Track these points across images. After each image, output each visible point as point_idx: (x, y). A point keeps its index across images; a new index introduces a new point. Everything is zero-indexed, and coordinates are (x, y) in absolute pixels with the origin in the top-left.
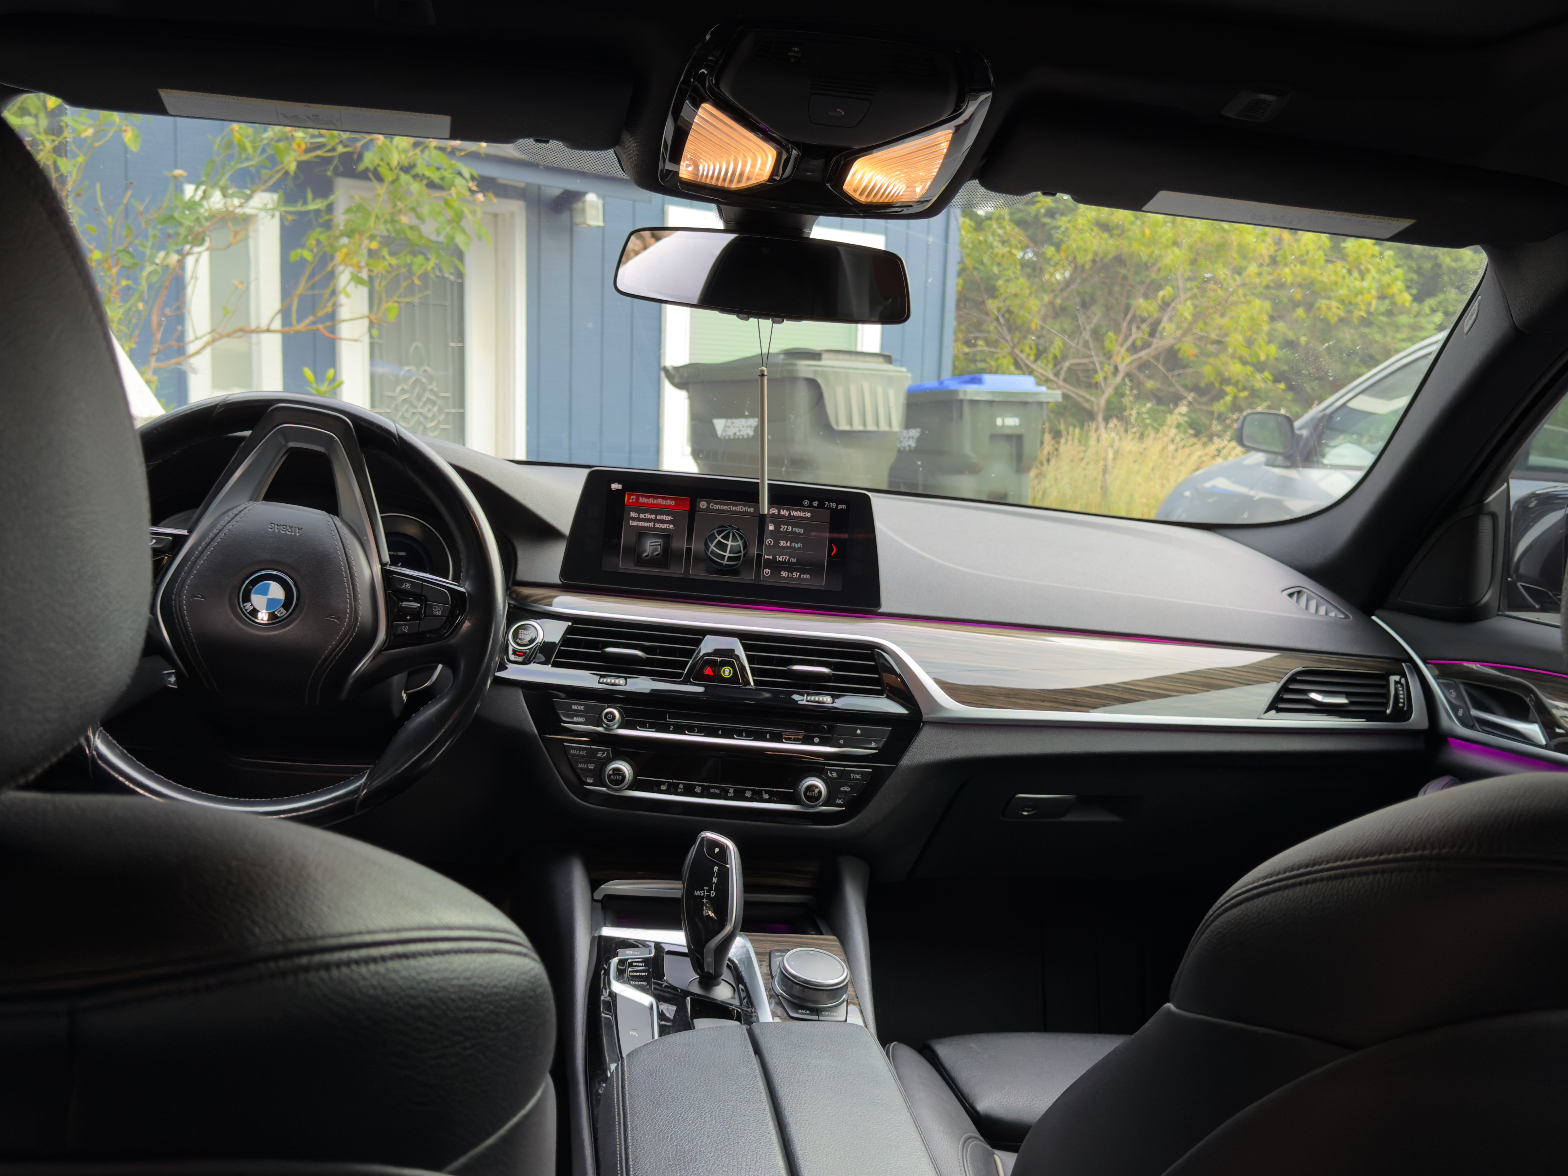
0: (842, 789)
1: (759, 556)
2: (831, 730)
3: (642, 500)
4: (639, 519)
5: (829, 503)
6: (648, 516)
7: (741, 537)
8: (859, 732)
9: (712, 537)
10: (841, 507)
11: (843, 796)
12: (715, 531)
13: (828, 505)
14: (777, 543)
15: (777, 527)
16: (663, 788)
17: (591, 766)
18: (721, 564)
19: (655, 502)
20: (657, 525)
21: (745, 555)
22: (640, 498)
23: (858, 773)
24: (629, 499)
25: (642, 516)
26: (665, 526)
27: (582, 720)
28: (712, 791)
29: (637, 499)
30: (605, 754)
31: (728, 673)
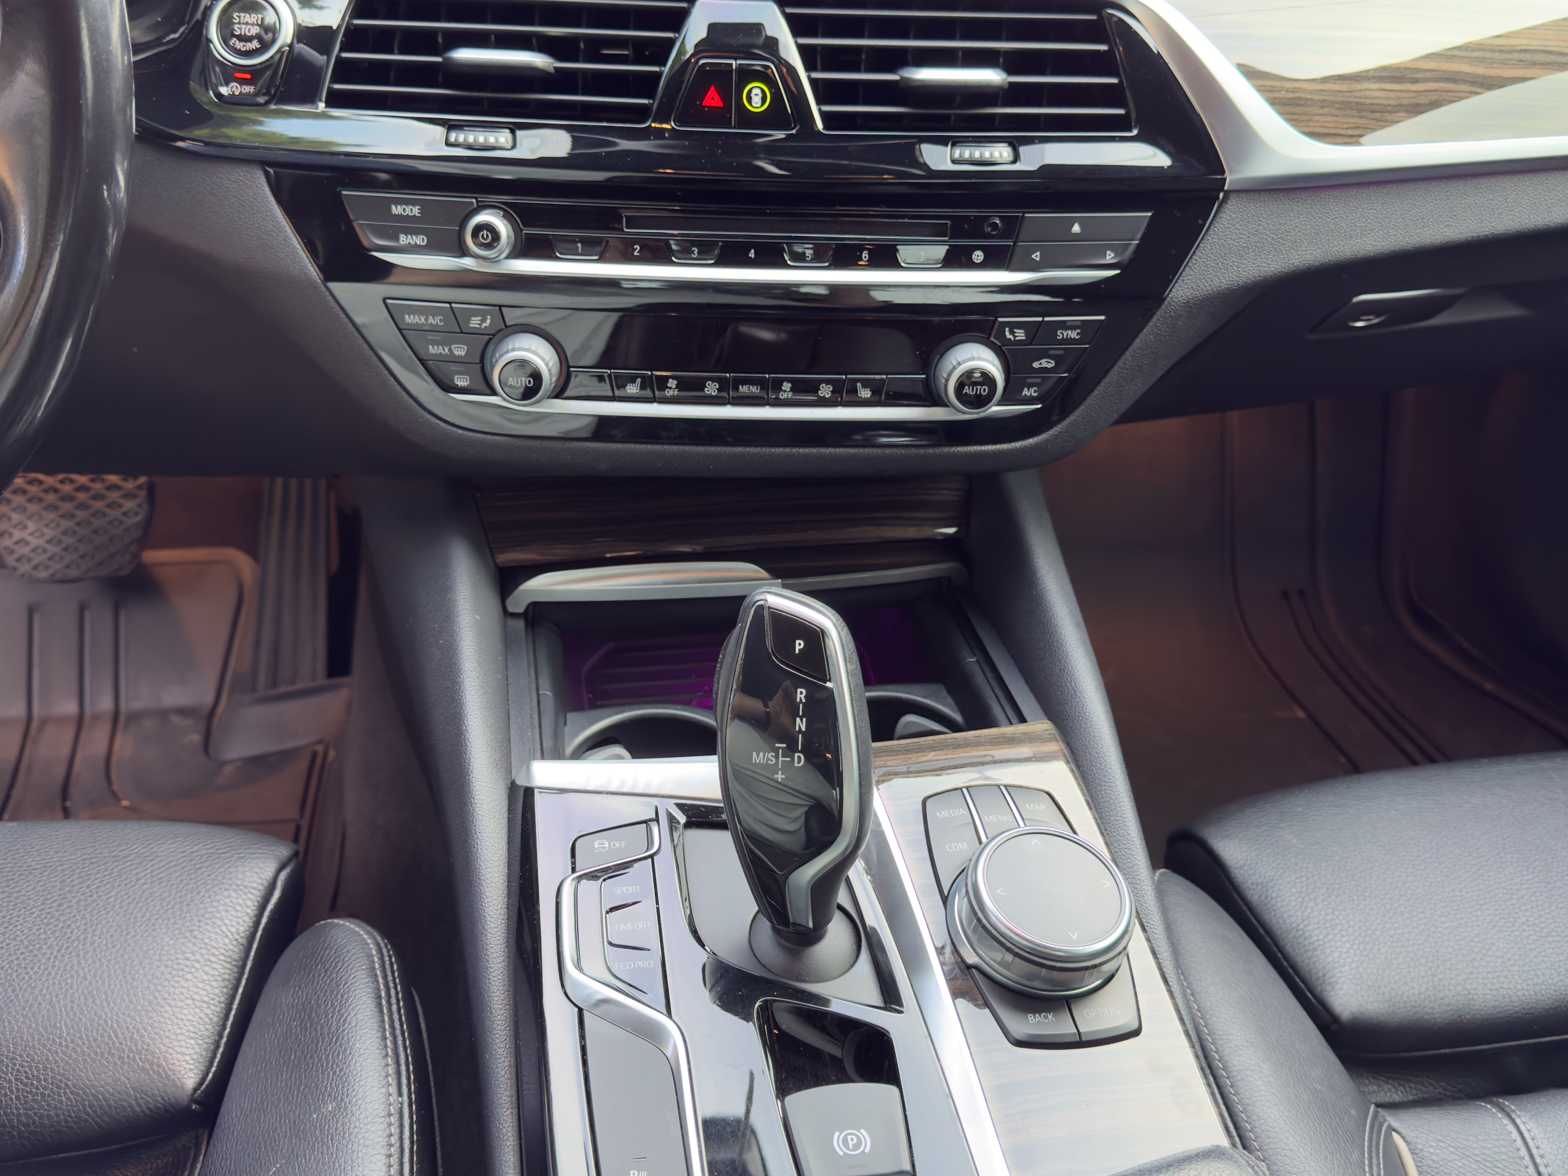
0: (1036, 365)
2: (1011, 228)
8: (1076, 228)
11: (1039, 380)
16: (632, 389)
17: (460, 351)
23: (1073, 328)
27: (420, 240)
28: (744, 389)
30: (489, 321)
31: (757, 100)
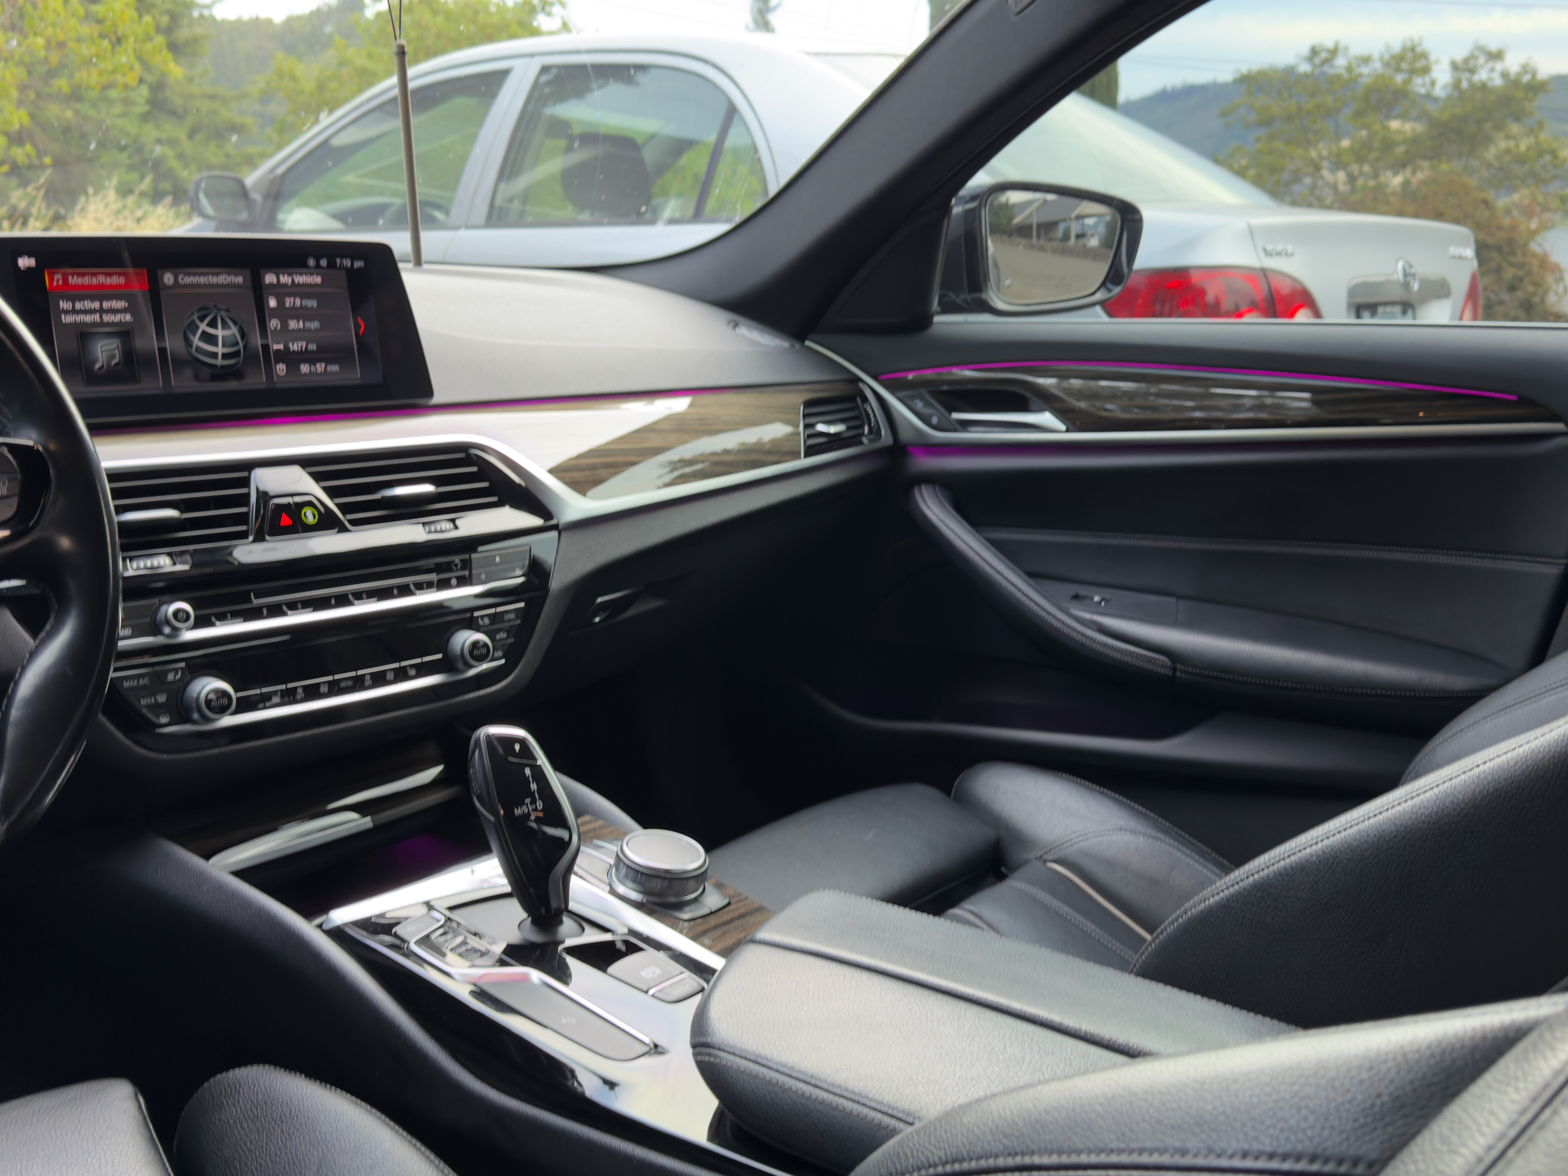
0: (498, 637)
1: (266, 347)
2: (466, 564)
3: (73, 280)
4: (74, 311)
6: (88, 305)
7: (235, 323)
8: (498, 559)
9: (193, 328)
10: (359, 264)
11: (500, 646)
12: (195, 317)
13: (340, 264)
14: (285, 325)
15: (281, 302)
16: (276, 700)
17: (162, 698)
18: (214, 366)
19: (94, 281)
20: (107, 318)
21: (245, 347)
22: (70, 278)
23: (511, 613)
24: (51, 280)
25: (79, 306)
26: (117, 318)
27: (127, 632)
28: (340, 684)
29: (65, 279)
30: (180, 673)
31: (310, 517)
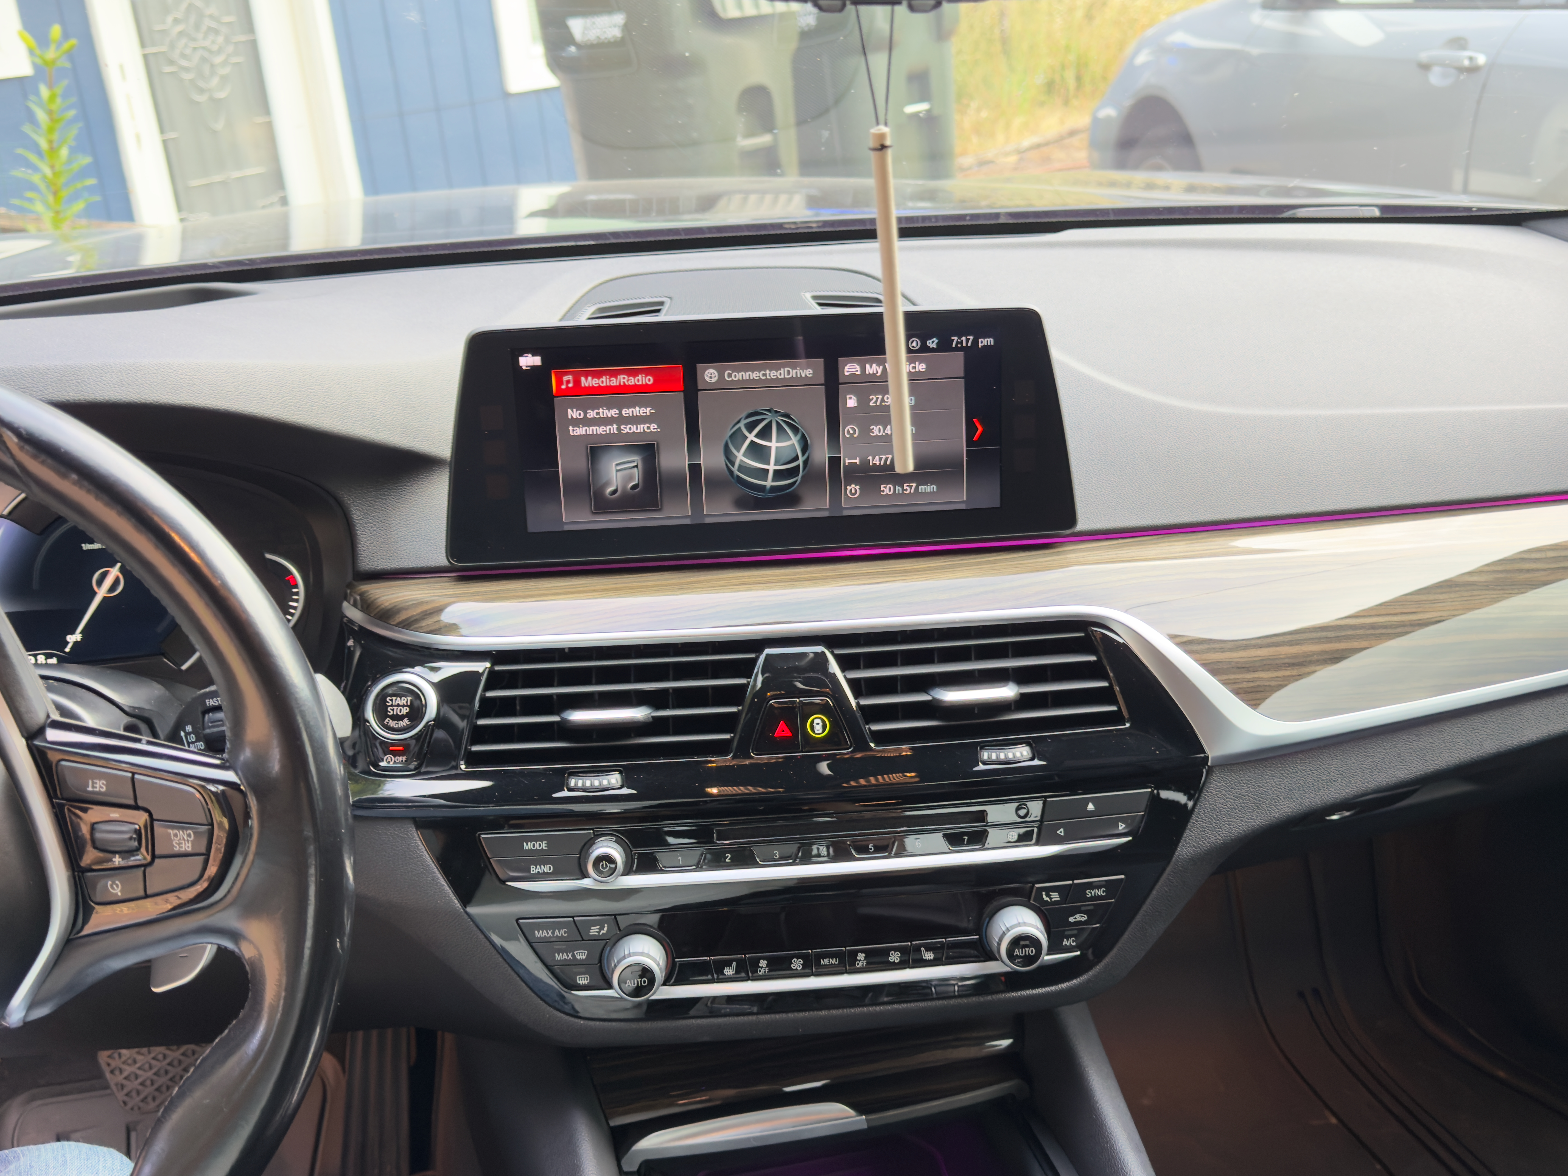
0: (1071, 919)
1: (835, 462)
3: (587, 382)
4: (586, 422)
5: (960, 338)
6: (605, 413)
7: (795, 430)
8: (1091, 807)
9: (737, 437)
10: (983, 342)
11: (1075, 932)
12: (742, 425)
13: (957, 343)
14: (865, 431)
15: (863, 401)
16: (729, 971)
17: (581, 955)
18: (762, 488)
19: (614, 382)
20: (626, 429)
21: (806, 462)
22: (583, 379)
23: (1099, 887)
24: (560, 382)
25: (592, 414)
26: (641, 428)
27: (547, 869)
28: (825, 962)
29: (577, 382)
30: (606, 929)
31: (818, 728)
